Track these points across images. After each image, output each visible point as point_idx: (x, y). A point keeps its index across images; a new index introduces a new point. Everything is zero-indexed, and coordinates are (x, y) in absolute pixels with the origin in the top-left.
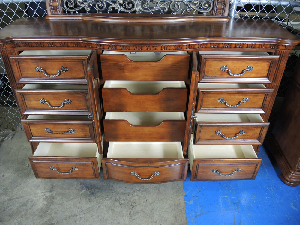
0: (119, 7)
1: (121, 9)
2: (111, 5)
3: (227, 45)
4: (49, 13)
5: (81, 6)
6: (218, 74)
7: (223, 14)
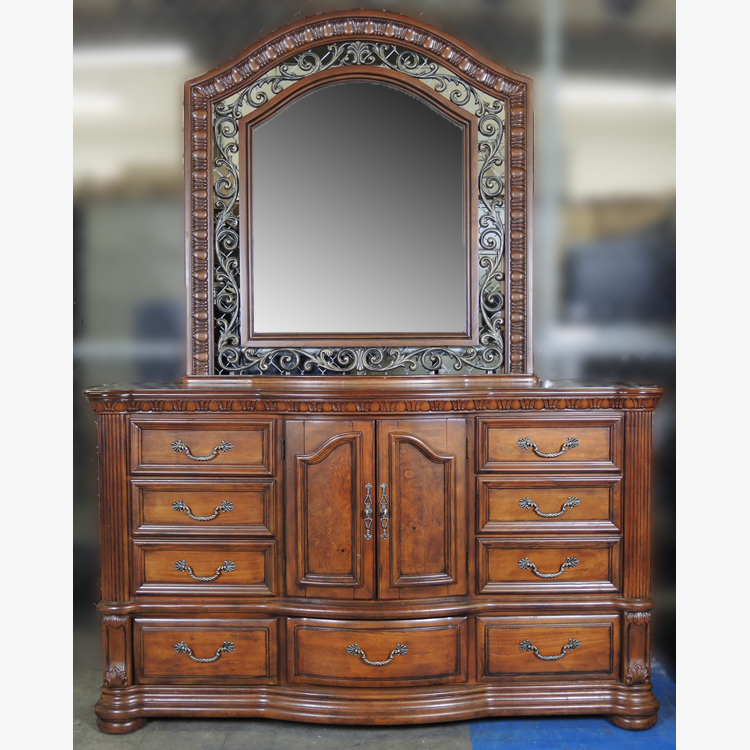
0: (324, 362)
1: (328, 365)
2: (310, 359)
3: (527, 402)
4: (189, 373)
5: (251, 362)
6: (514, 453)
7: (524, 370)
